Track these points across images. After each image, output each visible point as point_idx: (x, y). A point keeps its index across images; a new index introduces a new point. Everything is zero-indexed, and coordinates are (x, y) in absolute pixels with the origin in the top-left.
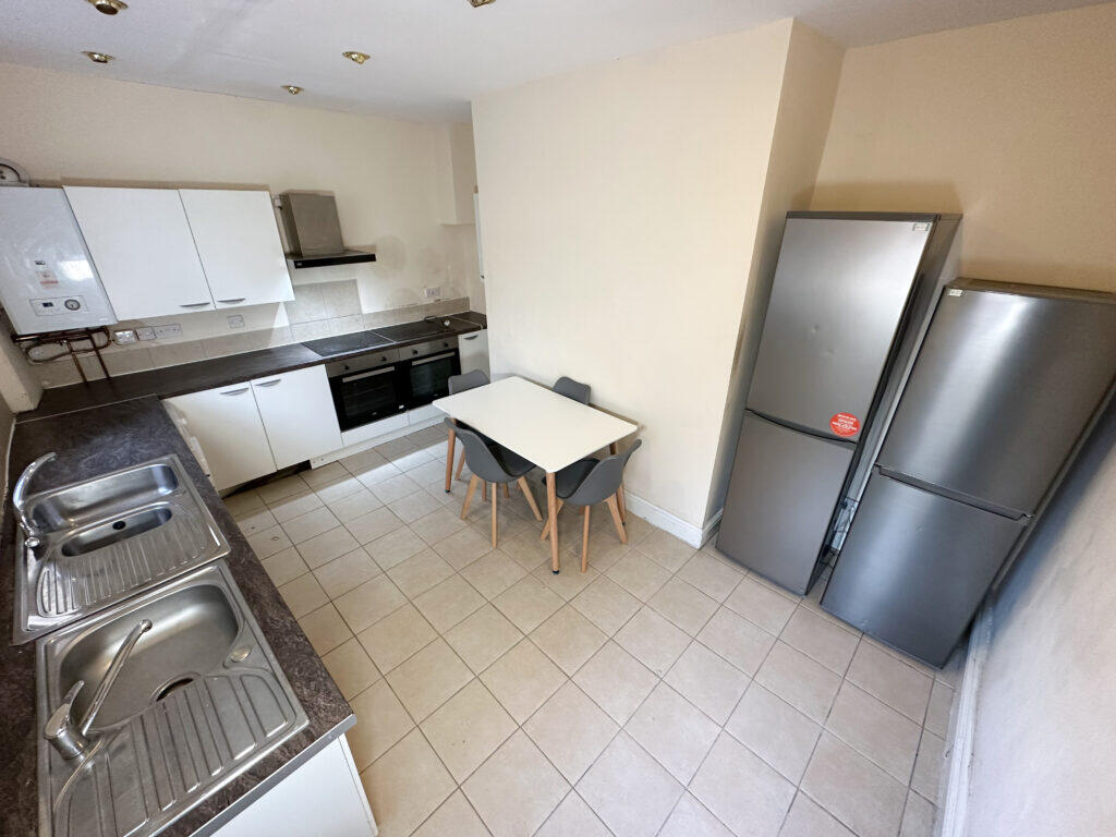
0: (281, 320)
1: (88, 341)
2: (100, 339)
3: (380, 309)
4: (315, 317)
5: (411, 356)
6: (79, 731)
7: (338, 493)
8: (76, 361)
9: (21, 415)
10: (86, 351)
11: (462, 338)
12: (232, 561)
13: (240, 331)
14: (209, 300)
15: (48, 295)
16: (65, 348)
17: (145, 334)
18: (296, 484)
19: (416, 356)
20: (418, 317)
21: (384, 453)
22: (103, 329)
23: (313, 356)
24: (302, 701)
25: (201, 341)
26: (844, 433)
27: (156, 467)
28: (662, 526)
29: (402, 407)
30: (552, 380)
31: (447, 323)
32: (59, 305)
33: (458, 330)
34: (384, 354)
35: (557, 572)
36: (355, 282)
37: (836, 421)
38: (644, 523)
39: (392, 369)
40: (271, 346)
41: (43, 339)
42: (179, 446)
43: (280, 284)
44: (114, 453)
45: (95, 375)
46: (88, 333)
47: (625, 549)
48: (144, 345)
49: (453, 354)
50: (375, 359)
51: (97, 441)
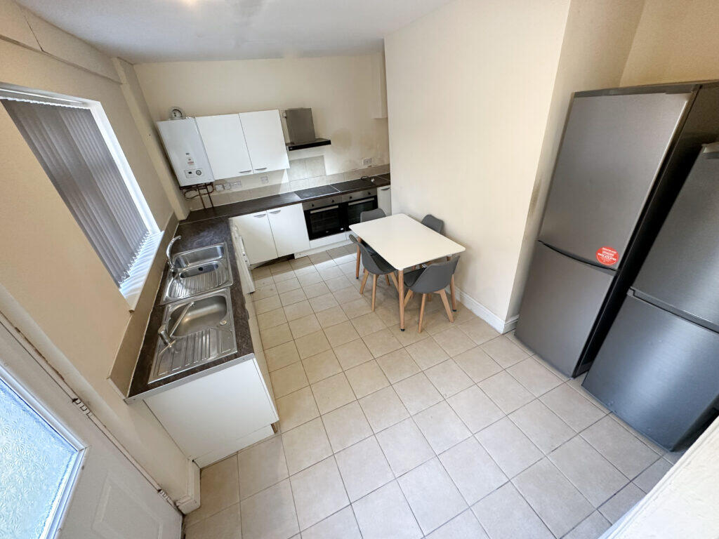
0: (285, 179)
1: (205, 190)
2: (210, 188)
3: (335, 172)
4: (302, 177)
5: (349, 200)
6: (169, 335)
7: (304, 272)
8: (202, 199)
9: (181, 221)
10: (205, 194)
11: (379, 189)
12: (232, 288)
13: (267, 185)
14: (251, 169)
15: (190, 168)
16: (197, 193)
17: (227, 186)
18: (286, 266)
19: (352, 200)
20: (357, 177)
21: (331, 254)
22: (211, 184)
23: (297, 198)
24: (237, 344)
25: (249, 190)
26: (607, 262)
27: (218, 247)
28: (482, 316)
29: (342, 229)
30: (422, 216)
31: (372, 181)
32: (194, 172)
33: (377, 184)
34: (333, 198)
35: (403, 330)
36: (323, 156)
37: (601, 253)
38: (470, 312)
39: (337, 207)
40: (280, 193)
41: (189, 188)
42: (229, 239)
43: (283, 160)
44: (206, 239)
45: (208, 206)
46: (206, 186)
47: (451, 325)
48: (226, 191)
49: (373, 199)
50: (329, 201)
51: (202, 234)
